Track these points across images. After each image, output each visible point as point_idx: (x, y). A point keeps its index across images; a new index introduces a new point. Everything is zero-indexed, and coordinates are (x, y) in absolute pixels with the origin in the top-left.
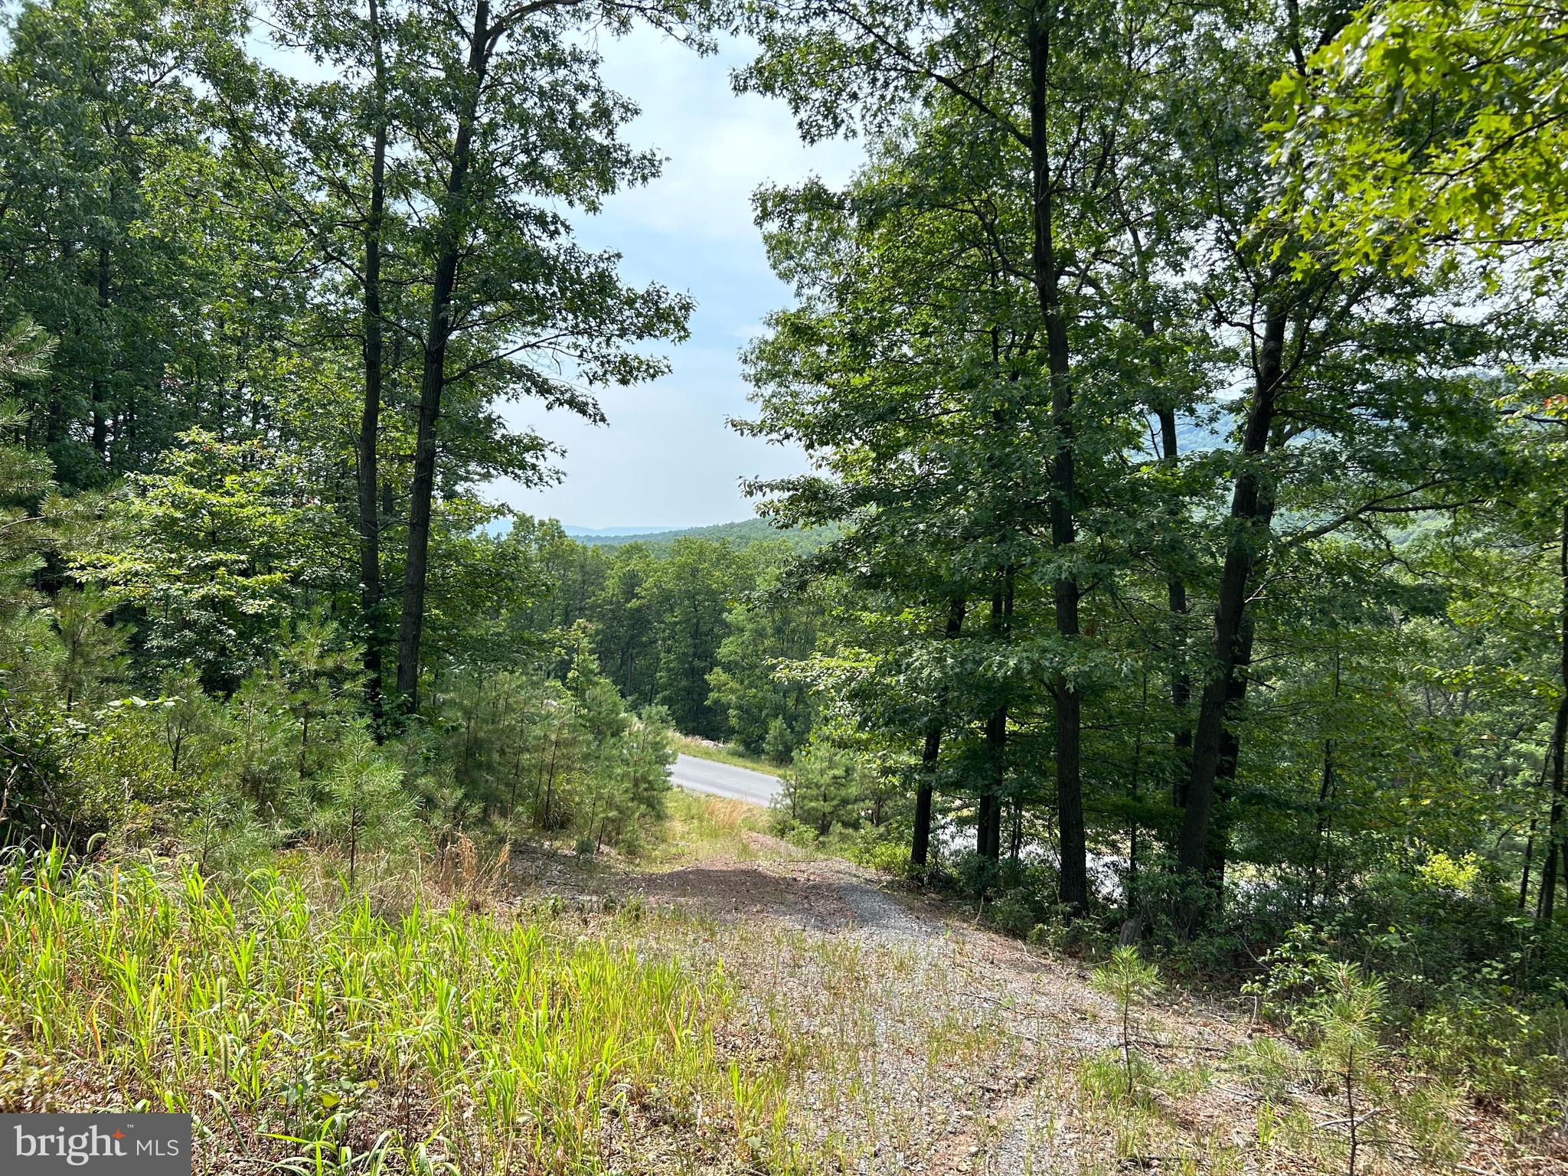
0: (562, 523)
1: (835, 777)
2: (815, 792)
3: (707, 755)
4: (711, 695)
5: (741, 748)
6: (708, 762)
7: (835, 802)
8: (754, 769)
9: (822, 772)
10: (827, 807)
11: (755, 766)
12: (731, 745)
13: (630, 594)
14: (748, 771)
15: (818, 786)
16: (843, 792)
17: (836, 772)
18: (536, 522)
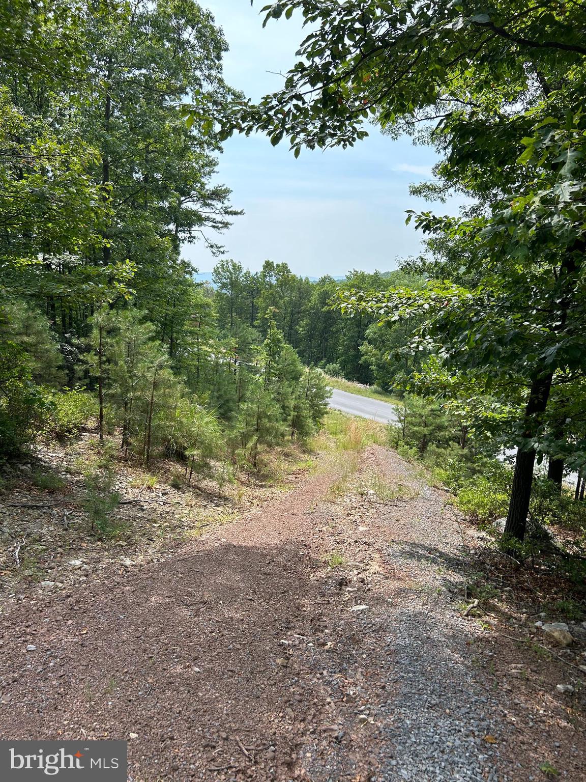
0: (288, 265)
1: (432, 410)
2: (418, 420)
3: (359, 392)
4: (363, 358)
5: (379, 389)
6: (359, 396)
7: (431, 428)
8: (386, 402)
9: (423, 407)
10: (426, 431)
11: (387, 399)
12: (374, 387)
13: (324, 304)
14: (383, 403)
15: (421, 416)
16: (438, 421)
17: (433, 407)
18: (275, 265)
